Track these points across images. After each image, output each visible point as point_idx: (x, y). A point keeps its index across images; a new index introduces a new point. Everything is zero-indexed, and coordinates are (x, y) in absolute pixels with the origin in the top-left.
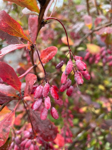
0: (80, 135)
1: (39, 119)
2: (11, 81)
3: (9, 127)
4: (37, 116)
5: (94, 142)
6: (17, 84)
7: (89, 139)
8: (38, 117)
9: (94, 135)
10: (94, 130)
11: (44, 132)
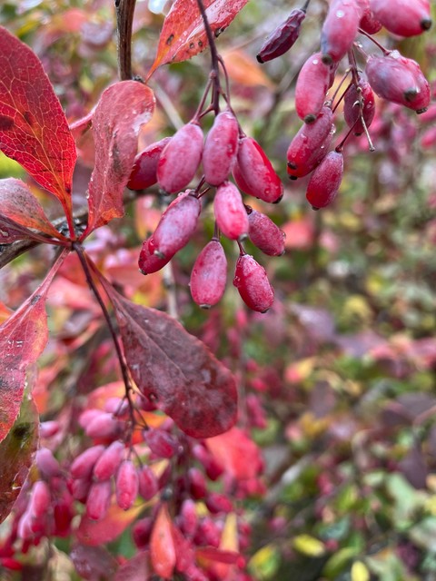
0: (291, 475)
1: (157, 341)
2: (21, 137)
3: (21, 366)
4: (147, 328)
5: (351, 496)
6: (52, 158)
7: (328, 487)
8: (153, 334)
9: (346, 471)
10: (345, 455)
11: (183, 398)
